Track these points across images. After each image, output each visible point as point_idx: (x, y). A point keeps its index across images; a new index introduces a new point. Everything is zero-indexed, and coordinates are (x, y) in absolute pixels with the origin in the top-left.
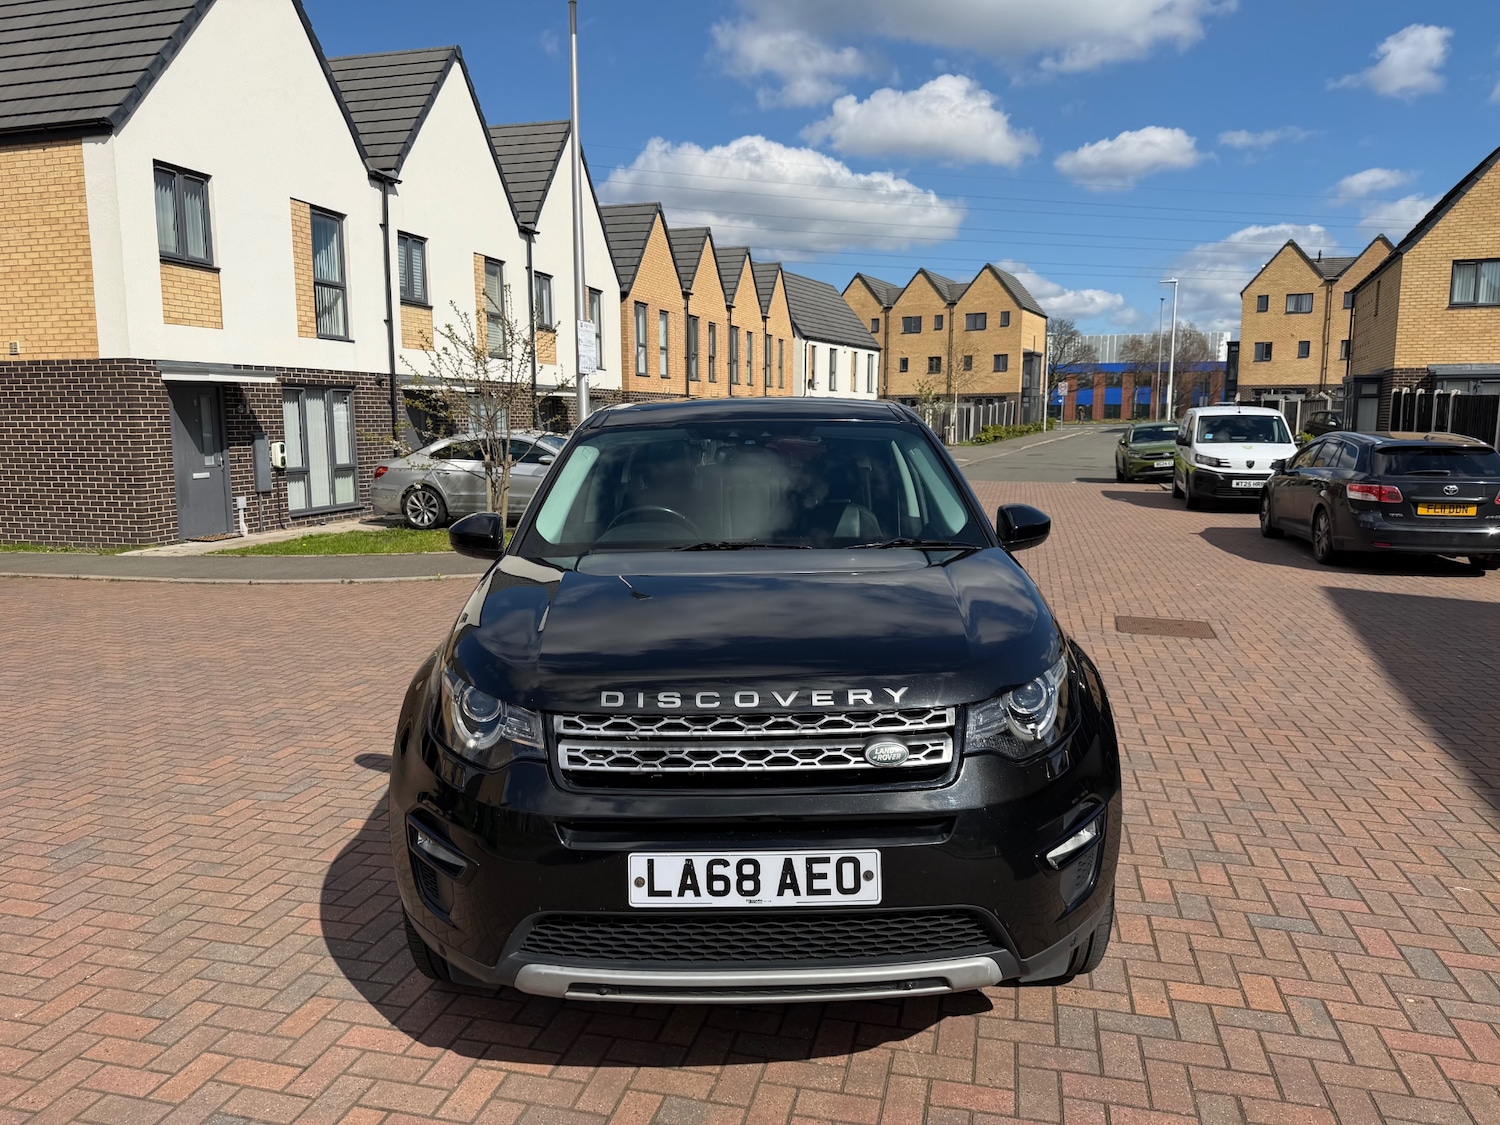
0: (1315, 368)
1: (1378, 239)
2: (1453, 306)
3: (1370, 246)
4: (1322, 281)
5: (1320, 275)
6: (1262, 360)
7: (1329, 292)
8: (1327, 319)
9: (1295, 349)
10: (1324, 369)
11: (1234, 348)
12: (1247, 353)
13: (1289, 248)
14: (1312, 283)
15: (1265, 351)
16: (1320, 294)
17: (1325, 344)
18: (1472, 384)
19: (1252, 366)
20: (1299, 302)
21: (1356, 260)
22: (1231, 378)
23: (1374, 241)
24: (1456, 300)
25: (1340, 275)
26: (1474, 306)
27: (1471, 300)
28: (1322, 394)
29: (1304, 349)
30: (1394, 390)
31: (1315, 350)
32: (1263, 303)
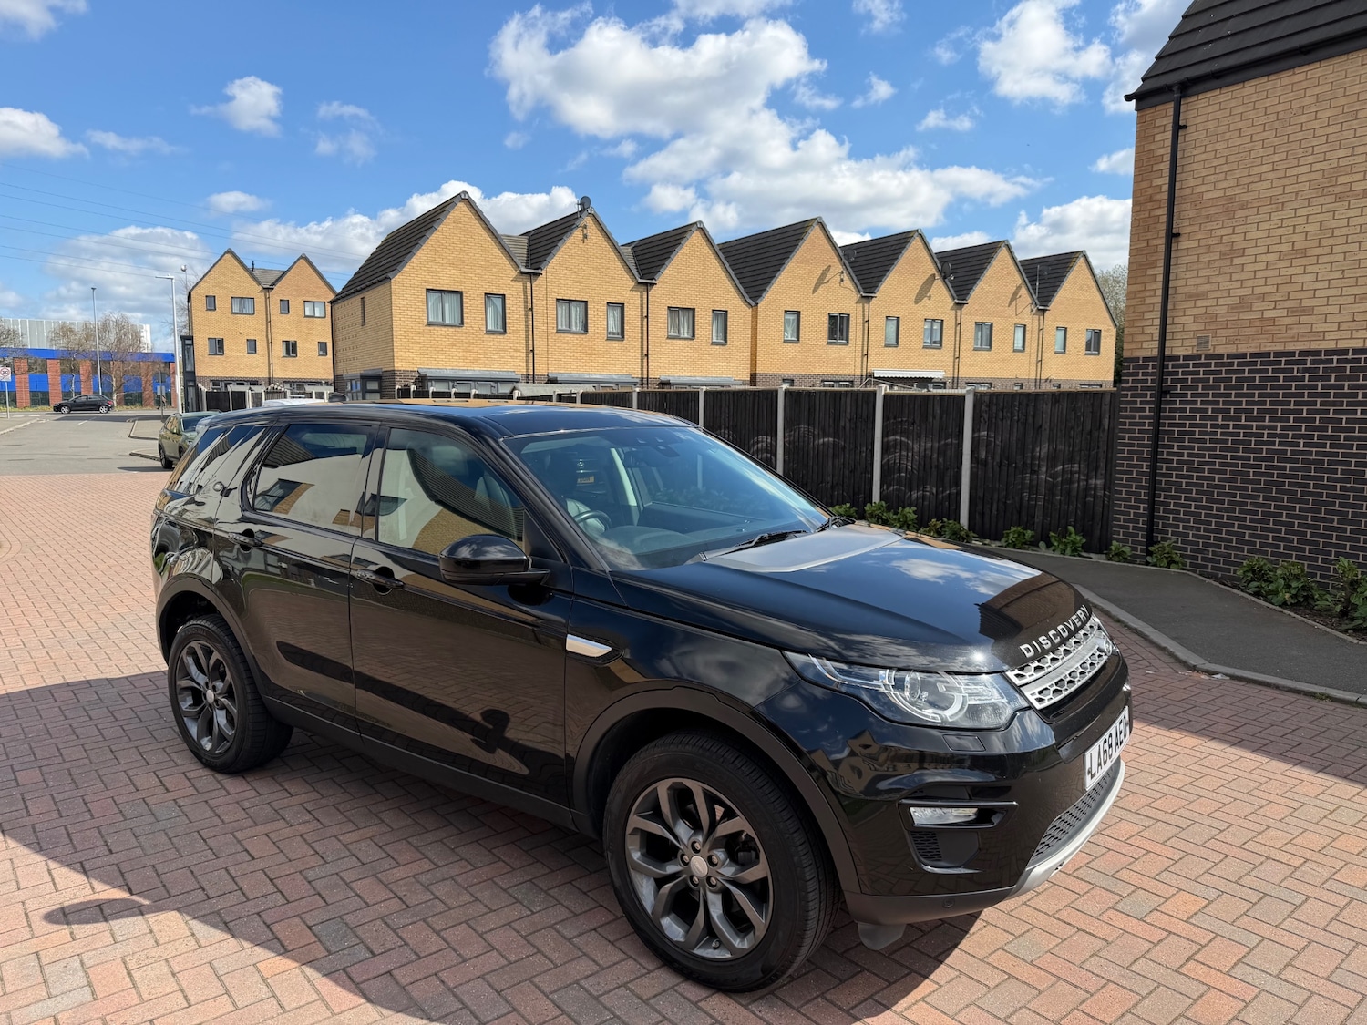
0: (263, 363)
1: (301, 257)
2: (430, 324)
3: (295, 263)
4: (260, 288)
5: (259, 283)
6: (216, 354)
7: (267, 299)
8: (268, 322)
9: (244, 347)
10: (270, 364)
11: (188, 342)
12: (201, 346)
13: (228, 256)
14: (253, 290)
15: (219, 346)
16: (260, 298)
17: (269, 343)
18: (451, 384)
19: (208, 359)
20: (242, 304)
21: (285, 273)
22: (188, 369)
23: (298, 259)
24: (431, 320)
25: (274, 284)
26: (443, 325)
27: (440, 320)
28: (272, 385)
29: (252, 346)
30: (397, 387)
31: (261, 346)
32: (211, 302)
